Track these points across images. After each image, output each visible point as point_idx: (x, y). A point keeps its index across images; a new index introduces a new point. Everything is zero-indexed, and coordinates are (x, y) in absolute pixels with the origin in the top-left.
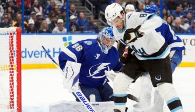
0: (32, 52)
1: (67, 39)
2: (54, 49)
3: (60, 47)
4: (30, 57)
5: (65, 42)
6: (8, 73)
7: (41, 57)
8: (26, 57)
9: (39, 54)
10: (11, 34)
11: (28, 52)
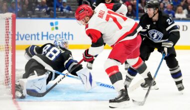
0: (24, 35)
1: (54, 24)
2: (42, 33)
3: (47, 31)
4: (22, 39)
5: (52, 27)
6: (3, 53)
7: (31, 39)
8: (18, 39)
9: (29, 37)
10: (7, 19)
11: (20, 35)
